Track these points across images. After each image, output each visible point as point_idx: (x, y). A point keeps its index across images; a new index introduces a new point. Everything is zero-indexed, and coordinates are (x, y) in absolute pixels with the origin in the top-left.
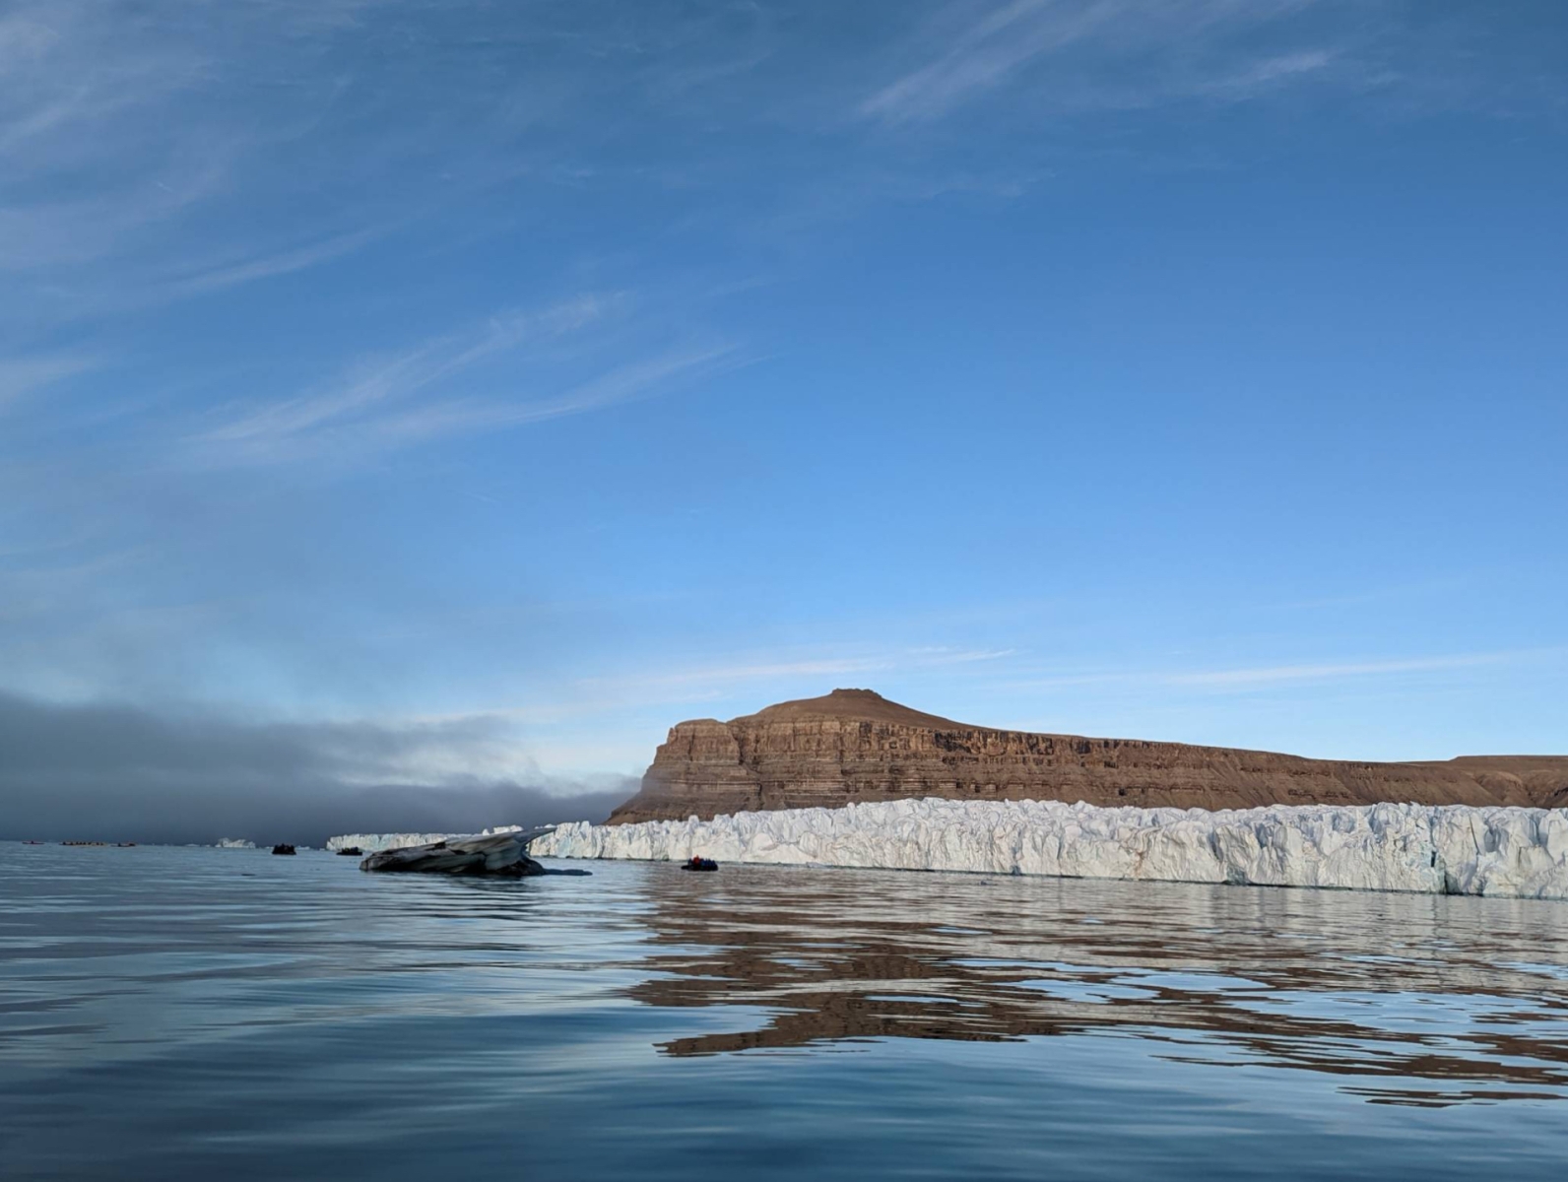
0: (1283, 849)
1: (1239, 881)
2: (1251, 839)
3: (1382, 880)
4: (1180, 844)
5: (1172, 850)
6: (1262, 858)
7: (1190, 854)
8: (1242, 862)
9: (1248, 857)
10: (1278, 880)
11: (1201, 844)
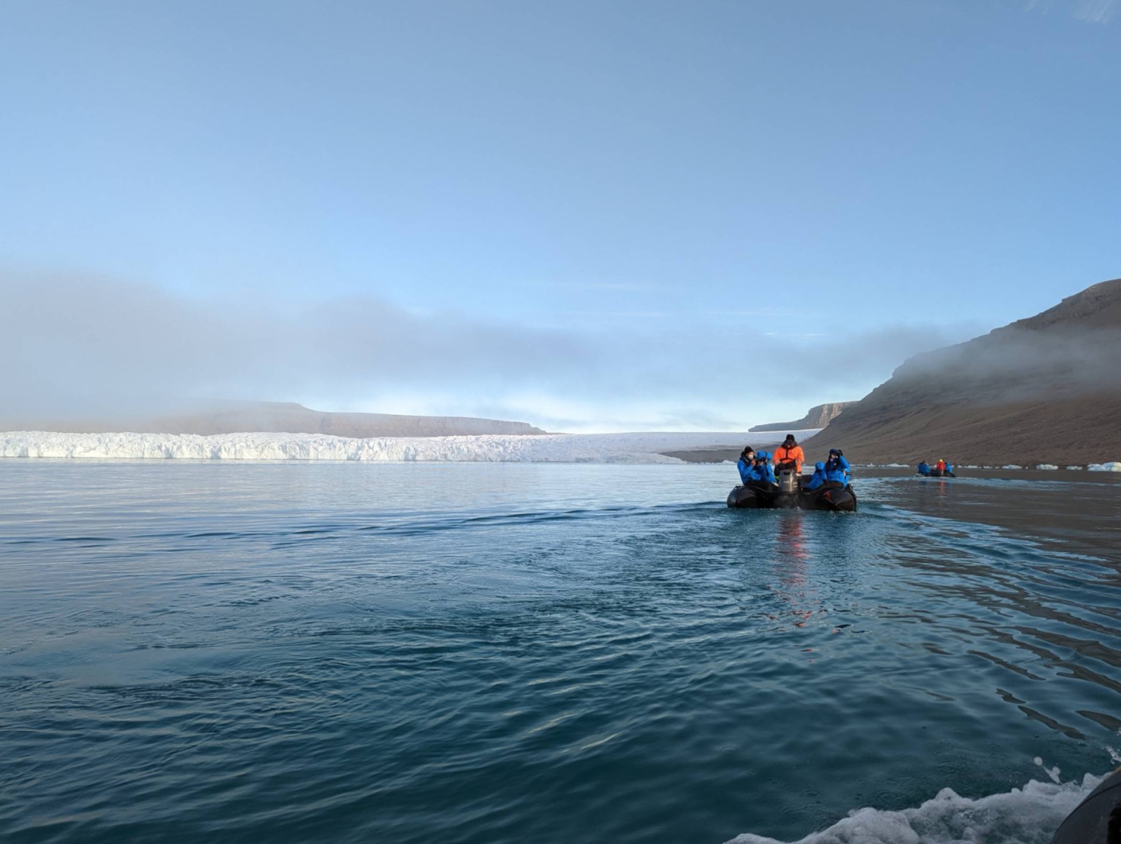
0: (308, 450)
1: (294, 458)
2: (297, 448)
3: (335, 457)
4: (274, 449)
5: (271, 451)
6: (301, 453)
7: (277, 452)
8: (293, 454)
9: (295, 452)
10: (307, 458)
11: (279, 449)
